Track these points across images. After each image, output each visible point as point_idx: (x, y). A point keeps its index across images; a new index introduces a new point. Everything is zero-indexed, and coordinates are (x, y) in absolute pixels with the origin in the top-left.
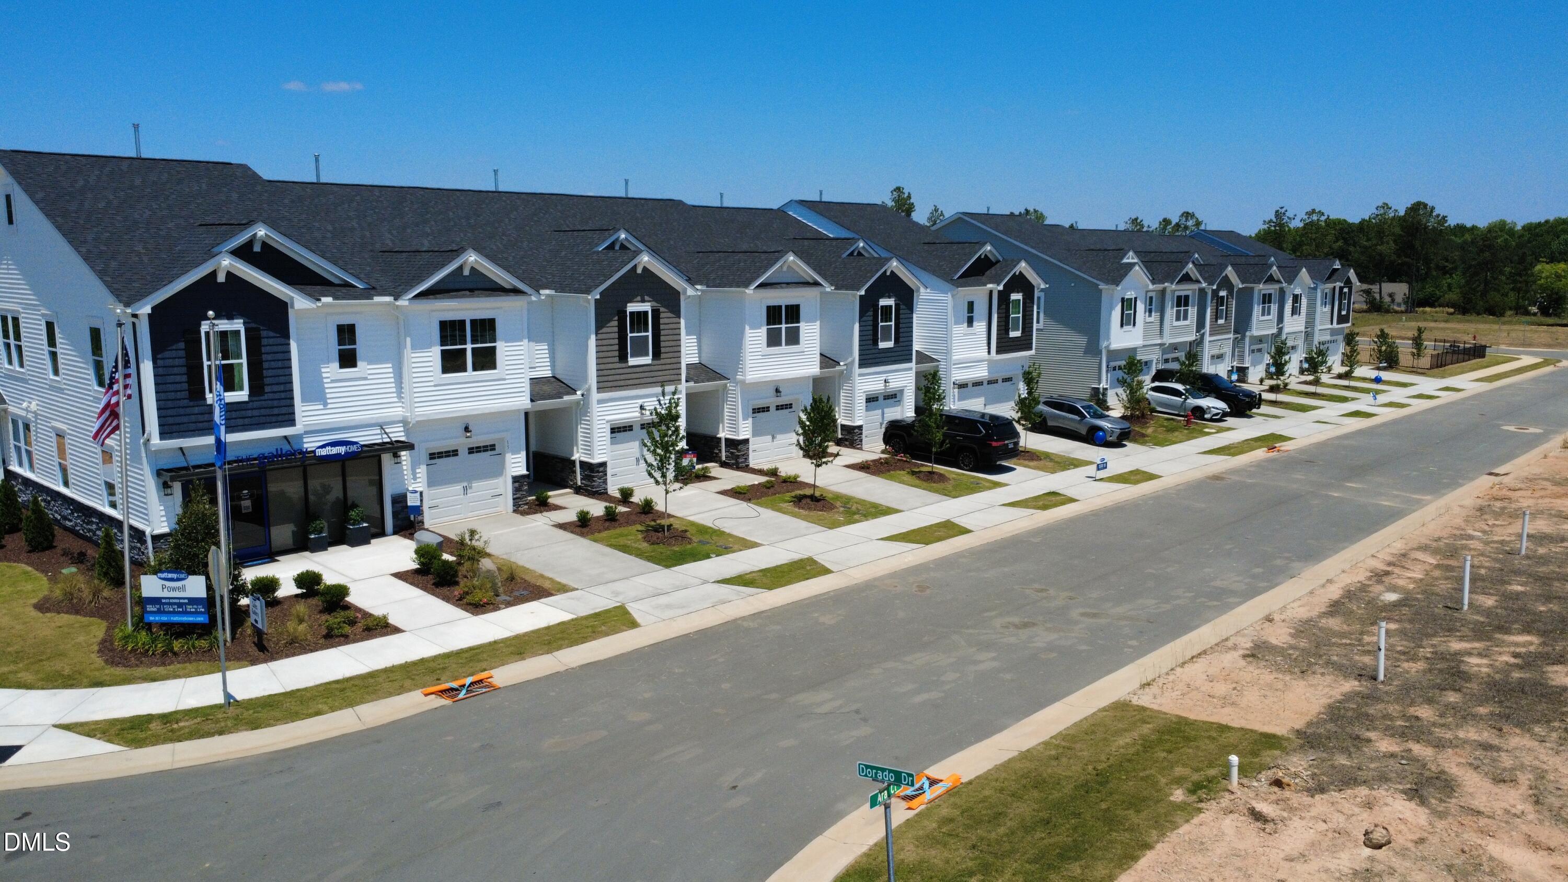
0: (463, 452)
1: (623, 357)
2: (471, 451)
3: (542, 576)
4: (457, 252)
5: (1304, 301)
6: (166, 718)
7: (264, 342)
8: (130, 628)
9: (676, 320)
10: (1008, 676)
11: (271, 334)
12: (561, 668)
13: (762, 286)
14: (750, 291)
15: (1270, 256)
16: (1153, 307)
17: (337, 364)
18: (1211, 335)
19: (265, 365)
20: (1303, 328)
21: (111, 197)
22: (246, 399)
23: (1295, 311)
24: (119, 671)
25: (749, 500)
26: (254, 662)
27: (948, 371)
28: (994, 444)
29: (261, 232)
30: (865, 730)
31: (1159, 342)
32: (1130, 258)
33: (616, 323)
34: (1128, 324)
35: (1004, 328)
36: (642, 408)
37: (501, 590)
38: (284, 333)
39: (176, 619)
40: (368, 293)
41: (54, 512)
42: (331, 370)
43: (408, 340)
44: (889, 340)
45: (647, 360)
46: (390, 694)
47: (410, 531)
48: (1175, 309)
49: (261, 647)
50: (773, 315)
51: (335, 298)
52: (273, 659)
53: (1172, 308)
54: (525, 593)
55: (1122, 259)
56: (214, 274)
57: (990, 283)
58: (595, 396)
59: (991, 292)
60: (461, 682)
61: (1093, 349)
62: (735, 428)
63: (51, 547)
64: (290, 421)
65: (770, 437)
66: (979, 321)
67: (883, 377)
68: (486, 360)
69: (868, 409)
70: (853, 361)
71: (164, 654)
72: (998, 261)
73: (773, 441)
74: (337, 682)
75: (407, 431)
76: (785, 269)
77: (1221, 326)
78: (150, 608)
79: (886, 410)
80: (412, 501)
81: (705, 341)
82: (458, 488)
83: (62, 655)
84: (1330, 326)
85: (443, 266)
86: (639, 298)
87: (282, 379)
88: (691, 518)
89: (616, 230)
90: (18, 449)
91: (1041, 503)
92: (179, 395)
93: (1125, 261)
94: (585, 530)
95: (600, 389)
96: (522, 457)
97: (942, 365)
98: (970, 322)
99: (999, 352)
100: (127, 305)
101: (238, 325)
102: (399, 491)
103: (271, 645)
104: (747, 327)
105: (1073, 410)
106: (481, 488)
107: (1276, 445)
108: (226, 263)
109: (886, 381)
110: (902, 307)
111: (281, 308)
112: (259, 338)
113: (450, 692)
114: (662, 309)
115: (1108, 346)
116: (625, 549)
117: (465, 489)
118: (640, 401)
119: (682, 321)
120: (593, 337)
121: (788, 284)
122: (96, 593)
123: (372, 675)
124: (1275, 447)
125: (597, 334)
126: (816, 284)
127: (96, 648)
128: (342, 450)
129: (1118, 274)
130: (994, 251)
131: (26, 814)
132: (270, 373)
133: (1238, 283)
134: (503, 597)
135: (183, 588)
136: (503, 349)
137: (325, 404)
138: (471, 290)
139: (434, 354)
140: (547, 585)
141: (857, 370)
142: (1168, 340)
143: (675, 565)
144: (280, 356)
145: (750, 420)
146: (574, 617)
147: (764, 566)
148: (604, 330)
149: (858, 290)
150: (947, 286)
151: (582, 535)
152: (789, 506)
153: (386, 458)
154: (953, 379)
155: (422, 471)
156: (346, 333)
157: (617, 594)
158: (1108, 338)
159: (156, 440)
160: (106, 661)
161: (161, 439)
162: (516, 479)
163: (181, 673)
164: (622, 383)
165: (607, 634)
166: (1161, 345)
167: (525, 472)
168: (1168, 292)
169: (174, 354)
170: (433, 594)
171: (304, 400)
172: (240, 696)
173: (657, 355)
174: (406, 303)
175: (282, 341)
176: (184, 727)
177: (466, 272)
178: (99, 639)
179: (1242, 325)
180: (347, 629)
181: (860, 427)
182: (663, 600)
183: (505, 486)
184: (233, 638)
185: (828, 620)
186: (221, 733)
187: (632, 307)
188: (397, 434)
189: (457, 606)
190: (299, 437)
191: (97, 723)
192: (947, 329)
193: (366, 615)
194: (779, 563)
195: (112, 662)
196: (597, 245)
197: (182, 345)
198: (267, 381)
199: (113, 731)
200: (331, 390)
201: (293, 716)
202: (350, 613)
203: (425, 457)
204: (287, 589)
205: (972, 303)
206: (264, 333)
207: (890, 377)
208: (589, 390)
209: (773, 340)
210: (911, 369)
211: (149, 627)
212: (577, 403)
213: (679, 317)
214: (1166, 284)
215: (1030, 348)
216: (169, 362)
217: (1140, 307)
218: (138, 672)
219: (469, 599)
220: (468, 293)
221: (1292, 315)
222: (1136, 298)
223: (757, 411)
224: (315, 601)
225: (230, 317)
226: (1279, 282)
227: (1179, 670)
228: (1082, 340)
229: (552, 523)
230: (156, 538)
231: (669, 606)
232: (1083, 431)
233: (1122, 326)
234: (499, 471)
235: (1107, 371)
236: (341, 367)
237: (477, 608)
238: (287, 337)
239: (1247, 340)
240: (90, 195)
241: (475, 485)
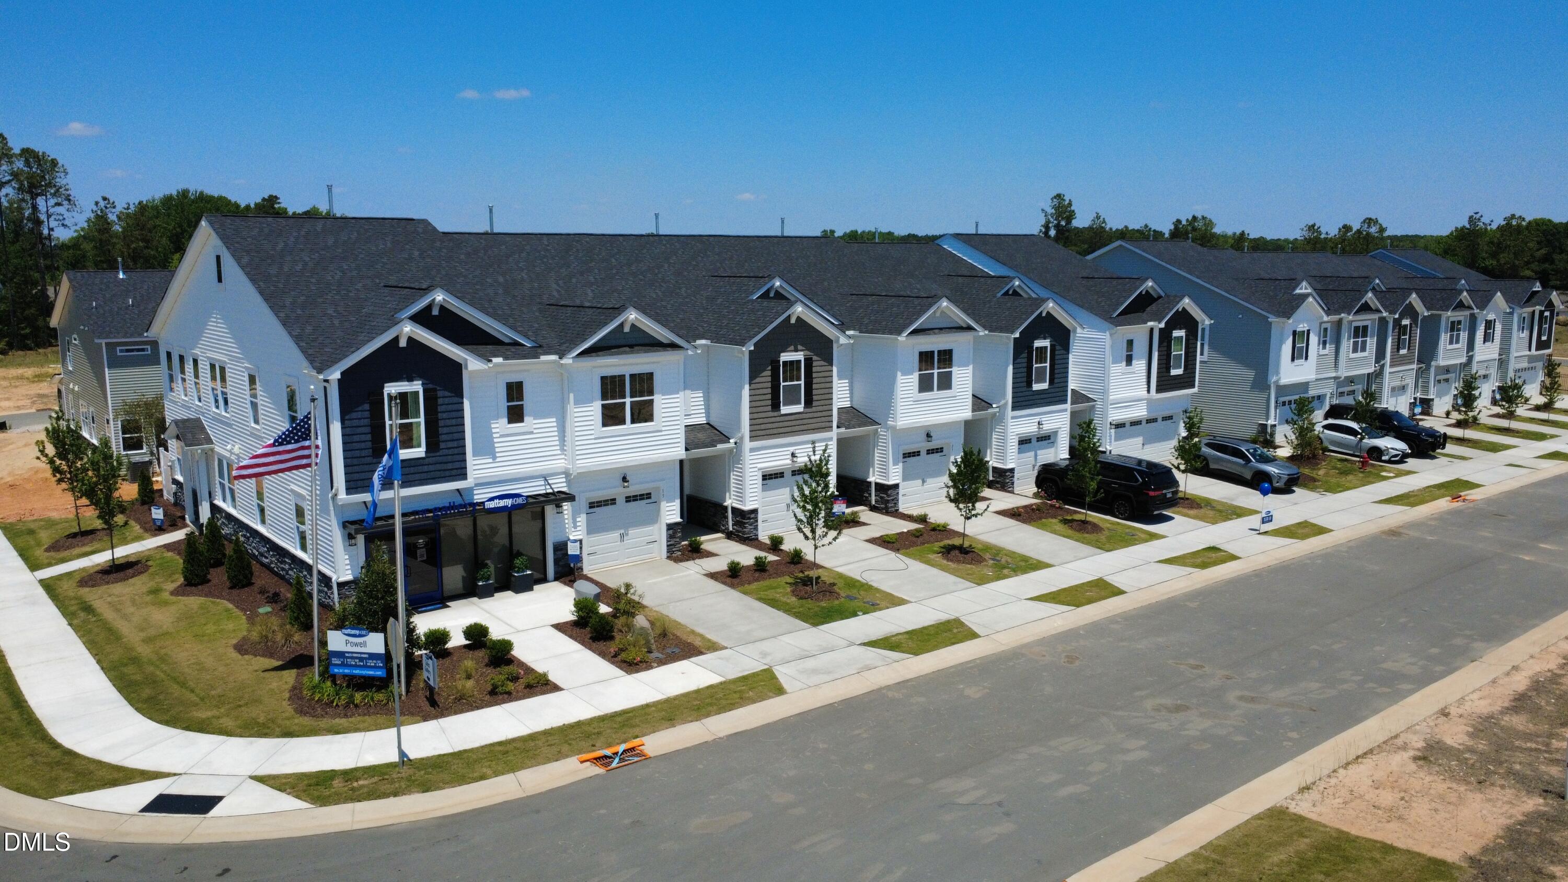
0: (621, 501)
1: (776, 406)
2: (629, 499)
3: (693, 632)
4: (619, 310)
5: (1498, 327)
6: (348, 775)
7: (440, 401)
8: (317, 678)
9: (829, 368)
10: (1157, 770)
11: (447, 394)
12: (709, 738)
13: (915, 332)
14: (902, 338)
15: (1460, 279)
16: (1328, 339)
17: (506, 420)
18: (1391, 366)
19: (441, 423)
20: (1496, 356)
21: (307, 259)
22: (423, 455)
23: (1487, 338)
24: (306, 721)
25: (897, 550)
26: (426, 718)
27: (1105, 414)
28: (1152, 493)
29: (439, 297)
30: (1006, 827)
31: (1334, 375)
32: (1304, 288)
33: (769, 373)
34: (1300, 357)
35: (1165, 366)
36: (793, 455)
37: (654, 647)
38: (458, 392)
39: (357, 672)
40: (534, 353)
41: (253, 548)
42: (500, 425)
43: (572, 396)
44: (1044, 381)
45: (799, 408)
46: (548, 760)
47: (569, 578)
48: (1352, 340)
49: (433, 703)
50: (926, 358)
51: (506, 358)
52: (442, 715)
53: (1349, 339)
54: (677, 650)
55: (1294, 289)
56: (396, 339)
57: (1151, 321)
58: (748, 444)
59: (1152, 330)
60: (614, 750)
61: (1261, 383)
62: (885, 473)
63: (250, 584)
64: (462, 474)
65: (920, 481)
66: (1138, 359)
67: (1037, 419)
68: (643, 413)
69: (1020, 451)
70: (1006, 404)
71: (347, 706)
72: (1160, 297)
73: (923, 485)
74: (500, 743)
75: (569, 482)
76: (938, 314)
77: (1404, 356)
78: (335, 661)
79: (1039, 452)
80: (572, 550)
81: (857, 386)
82: (616, 535)
83: (257, 701)
84: (1528, 353)
85: (605, 324)
86: (792, 348)
87: (456, 436)
88: (839, 570)
89: (771, 277)
90: (222, 485)
91: (1199, 560)
92: (364, 453)
93: (1298, 291)
94: (735, 581)
95: (753, 438)
96: (676, 505)
97: (1099, 405)
98: (1129, 360)
99: (1159, 390)
100: (320, 371)
101: (417, 386)
102: (560, 538)
103: (440, 700)
104: (899, 374)
105: (1237, 453)
106: (638, 534)
107: (1462, 494)
108: (408, 329)
109: (1039, 423)
110: (1058, 347)
111: (456, 368)
112: (436, 398)
113: (603, 760)
114: (815, 358)
115: (1277, 381)
116: (773, 603)
117: (622, 536)
118: (792, 449)
119: (835, 369)
120: (747, 387)
121: (941, 329)
122: (288, 637)
123: (532, 737)
124: (1460, 496)
125: (750, 384)
126: (969, 328)
127: (287, 695)
128: (508, 502)
129: (1289, 307)
130: (1156, 286)
131: (227, 871)
132: (445, 430)
133: (1423, 311)
134: (656, 654)
135: (364, 644)
136: (660, 401)
137: (494, 458)
138: (631, 346)
139: (595, 409)
140: (697, 642)
141: (1009, 413)
142: (1344, 373)
143: (823, 623)
144: (454, 414)
145: (901, 465)
146: (722, 679)
147: (910, 628)
148: (758, 380)
149: (1012, 332)
150: (1106, 325)
151: (732, 586)
152: (938, 558)
153: (550, 510)
154: (1110, 420)
155: (582, 519)
156: (515, 391)
157: (764, 655)
158: (1277, 373)
159: (342, 496)
160: (296, 710)
161: (347, 494)
162: (670, 527)
163: (361, 726)
164: (775, 431)
165: (754, 701)
166: (1335, 378)
167: (679, 520)
168: (1345, 322)
169: (359, 415)
170: (590, 649)
171: (475, 454)
172: (412, 756)
173: (809, 403)
174: (570, 361)
175: (456, 400)
176: (362, 786)
177: (627, 329)
178: (289, 686)
179: (1427, 354)
180: (511, 686)
181: (1012, 470)
182: (810, 663)
183: (660, 534)
184: (408, 691)
185: (973, 692)
186: (395, 794)
187: (785, 357)
188: (559, 484)
189: (613, 663)
190: (470, 490)
191: (287, 776)
192: (1104, 369)
193: (529, 670)
194: (926, 624)
195: (301, 712)
196: (753, 293)
197: (367, 407)
198: (443, 437)
199: (302, 786)
200: (500, 445)
201: (462, 780)
202: (511, 668)
203: (584, 505)
204: (457, 640)
205: (1132, 341)
206: (440, 394)
207: (1044, 419)
208: (742, 438)
209: (925, 385)
210: (1066, 410)
211: (333, 678)
212: (731, 450)
213: (832, 365)
214: (1343, 315)
215: (1193, 386)
216: (356, 423)
217: (1314, 339)
218: (324, 723)
219: (623, 655)
220: (627, 349)
221: (1484, 342)
222: (1308, 331)
223: (907, 455)
224: (481, 653)
225: (410, 379)
226: (1470, 308)
227: (1341, 771)
228: (1250, 374)
229: (705, 572)
230: (341, 585)
231: (815, 671)
232: (1248, 475)
233: (1293, 359)
234: (654, 518)
235: (1276, 407)
236: (510, 422)
237: (631, 666)
238: (462, 397)
239: (1432, 370)
240: (288, 258)
241: (631, 532)
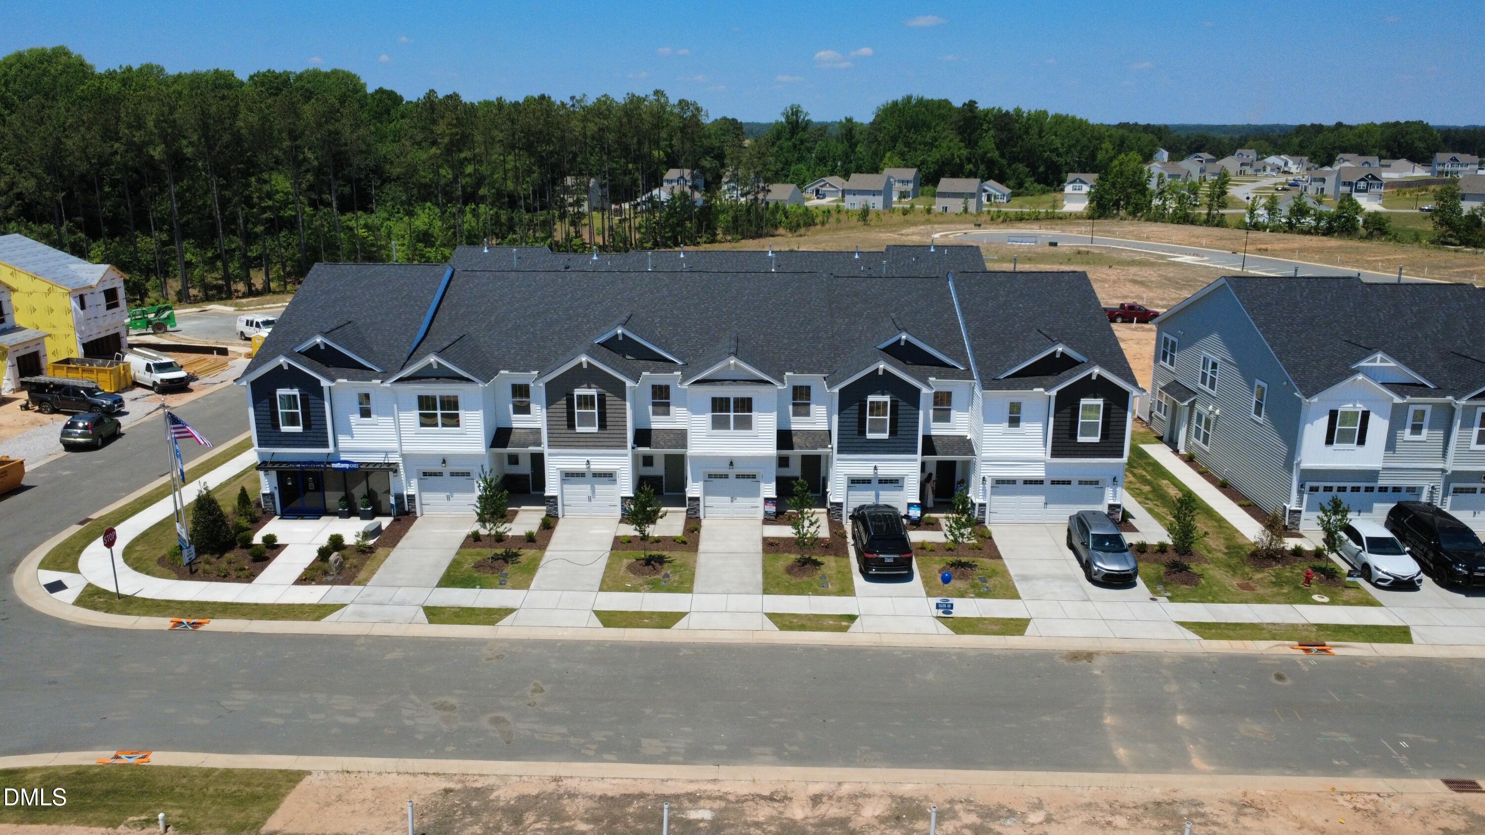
0: (445, 474)
1: (571, 426)
2: (450, 474)
4: (424, 355)
7: (311, 402)
9: (623, 403)
11: (314, 398)
13: (701, 381)
14: (684, 386)
16: (1426, 423)
17: (359, 415)
19: (312, 414)
22: (301, 431)
29: (320, 340)
31: (1437, 467)
32: (1375, 361)
33: (564, 402)
34: (1348, 442)
35: (1068, 432)
36: (589, 463)
38: (320, 397)
40: (376, 377)
42: (355, 419)
43: (396, 406)
44: (883, 431)
45: (595, 429)
47: (403, 517)
48: (1478, 429)
50: (719, 405)
53: (1471, 426)
55: (1354, 360)
56: (280, 366)
57: (1040, 387)
58: (549, 450)
64: (324, 444)
65: (729, 498)
66: (1029, 421)
67: (874, 464)
68: (452, 421)
69: (850, 489)
70: (831, 447)
72: (1082, 362)
73: (732, 501)
75: (401, 458)
76: (727, 369)
79: (881, 493)
82: (443, 495)
85: (415, 363)
86: (585, 385)
87: (320, 422)
92: (265, 426)
93: (1358, 363)
95: (551, 446)
97: (976, 460)
98: (1015, 422)
99: (1057, 455)
101: (296, 392)
102: (398, 492)
104: (689, 413)
106: (458, 498)
108: (283, 360)
109: (875, 468)
110: (901, 403)
111: (319, 386)
112: (308, 400)
115: (1303, 463)
117: (446, 497)
118: (589, 458)
119: (628, 404)
120: (544, 411)
121: (735, 381)
125: (547, 409)
126: (764, 382)
128: (346, 466)
130: (1070, 352)
132: (314, 418)
136: (464, 415)
137: (352, 437)
138: (438, 378)
139: (414, 416)
141: (836, 456)
144: (319, 410)
145: (703, 483)
148: (554, 406)
149: (838, 382)
150: (980, 386)
153: (391, 473)
154: (982, 475)
155: (414, 482)
156: (363, 399)
158: (1305, 454)
159: (257, 447)
161: (260, 447)
164: (564, 444)
166: (1443, 470)
168: (1457, 407)
169: (263, 405)
173: (603, 425)
174: (389, 385)
175: (320, 401)
177: (433, 367)
181: (839, 504)
183: (474, 500)
187: (578, 392)
188: (395, 459)
190: (327, 455)
192: (979, 427)
197: (267, 401)
198: (313, 422)
200: (356, 430)
203: (415, 474)
205: (1018, 404)
206: (310, 397)
207: (883, 464)
208: (545, 446)
209: (720, 424)
210: (915, 460)
213: (625, 400)
215: (1121, 455)
216: (262, 409)
217: (1379, 423)
220: (434, 379)
222: (1367, 412)
223: (714, 476)
225: (292, 388)
230: (264, 495)
233: (1329, 441)
234: (468, 490)
236: (362, 417)
238: (323, 400)
241: (456, 495)
